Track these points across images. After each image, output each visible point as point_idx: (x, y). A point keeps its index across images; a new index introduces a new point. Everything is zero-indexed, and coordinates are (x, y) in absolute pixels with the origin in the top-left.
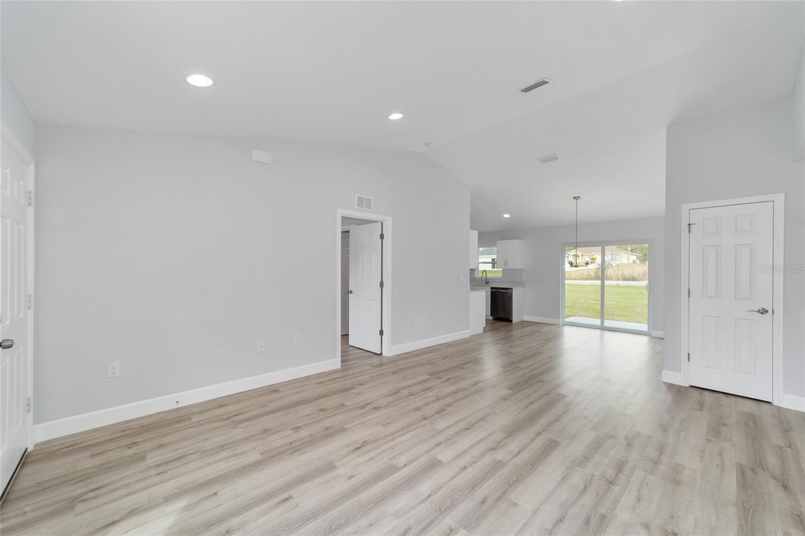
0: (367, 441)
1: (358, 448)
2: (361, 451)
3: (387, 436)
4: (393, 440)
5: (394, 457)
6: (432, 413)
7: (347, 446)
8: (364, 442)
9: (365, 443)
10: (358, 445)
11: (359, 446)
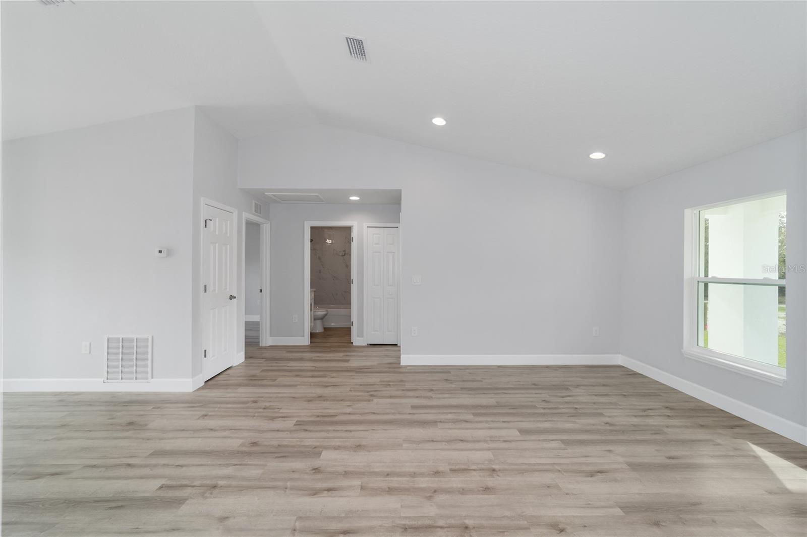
0: (588, 476)
1: (600, 472)
2: (596, 468)
3: (559, 471)
4: (554, 463)
5: (560, 449)
6: (474, 473)
7: (616, 480)
8: (592, 476)
9: (592, 474)
10: (600, 476)
11: (599, 474)
